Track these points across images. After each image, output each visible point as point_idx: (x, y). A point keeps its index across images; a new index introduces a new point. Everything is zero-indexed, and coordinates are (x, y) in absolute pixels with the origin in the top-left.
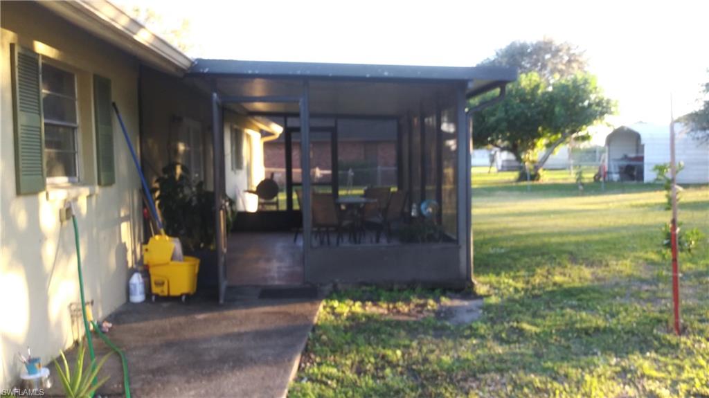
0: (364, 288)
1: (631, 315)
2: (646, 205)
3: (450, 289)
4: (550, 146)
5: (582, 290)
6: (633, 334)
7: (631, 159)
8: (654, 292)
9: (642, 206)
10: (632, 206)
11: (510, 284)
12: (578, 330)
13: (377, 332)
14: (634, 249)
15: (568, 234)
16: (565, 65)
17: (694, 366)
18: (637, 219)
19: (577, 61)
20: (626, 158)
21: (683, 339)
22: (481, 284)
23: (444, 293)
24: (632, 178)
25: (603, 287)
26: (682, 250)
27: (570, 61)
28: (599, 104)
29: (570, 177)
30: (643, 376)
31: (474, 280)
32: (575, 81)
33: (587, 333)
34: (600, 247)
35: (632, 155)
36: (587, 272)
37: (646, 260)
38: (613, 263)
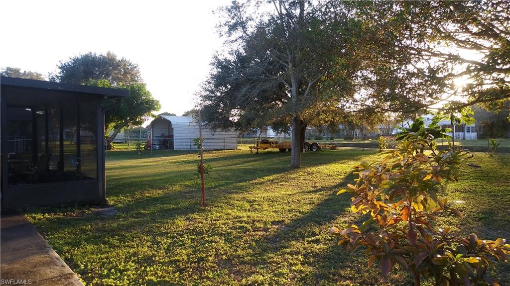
0: (43, 208)
1: (185, 203)
2: (177, 162)
3: (94, 204)
4: (118, 128)
5: (161, 198)
6: (188, 208)
7: (165, 136)
8: (192, 196)
9: (175, 162)
10: (170, 163)
11: (124, 199)
12: (165, 210)
13: (68, 223)
14: (178, 182)
15: (143, 177)
16: (123, 75)
17: (212, 214)
18: (174, 169)
19: (130, 73)
20: (163, 135)
21: (207, 207)
22: (111, 201)
23: (91, 206)
24: (167, 147)
25: (169, 196)
26: (205, 173)
27: (125, 73)
28: (147, 103)
29: (132, 147)
30: (195, 219)
31: (107, 199)
32: (133, 88)
33: (169, 211)
34: (162, 181)
35: (166, 134)
36: (160, 192)
37: (185, 185)
38: (170, 187)
